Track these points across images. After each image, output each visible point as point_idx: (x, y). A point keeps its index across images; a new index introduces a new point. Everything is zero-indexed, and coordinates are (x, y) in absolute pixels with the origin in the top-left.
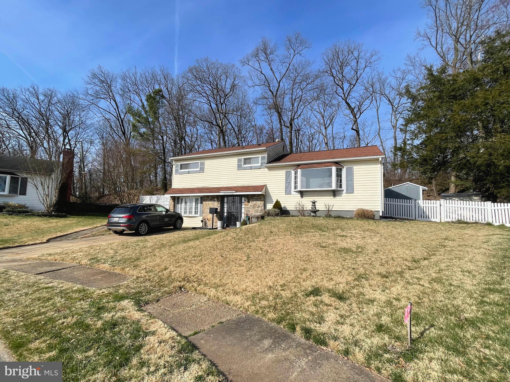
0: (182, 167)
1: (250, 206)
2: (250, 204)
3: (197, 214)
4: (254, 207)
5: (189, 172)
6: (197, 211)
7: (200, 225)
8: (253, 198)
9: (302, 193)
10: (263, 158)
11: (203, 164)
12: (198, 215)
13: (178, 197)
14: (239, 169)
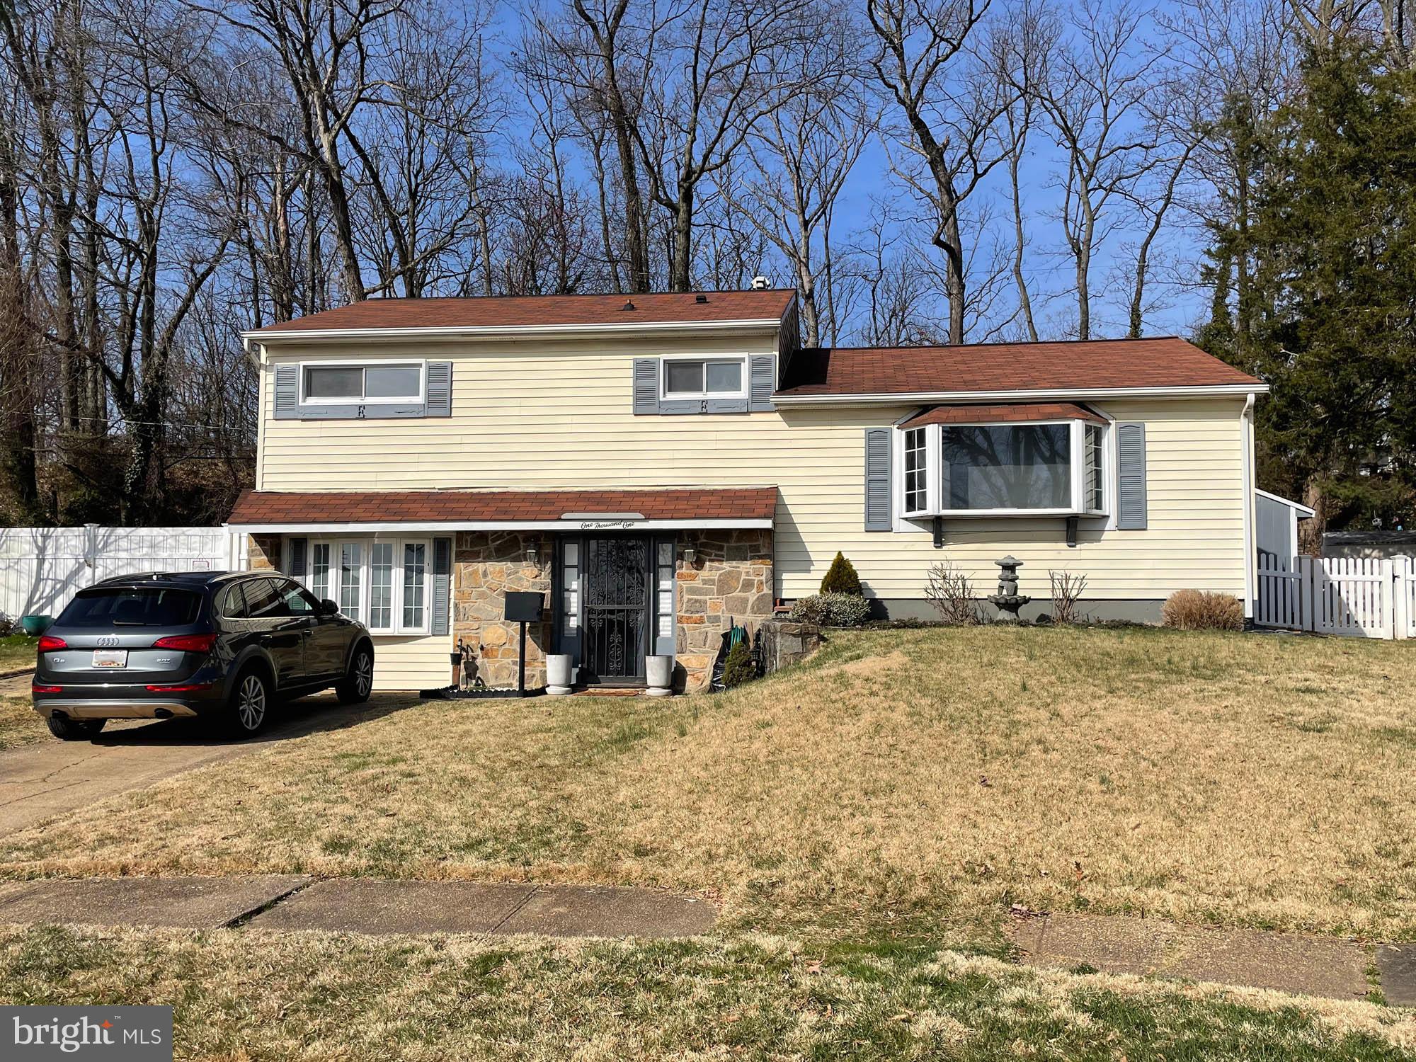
0: (315, 382)
1: (705, 582)
2: (705, 574)
3: (419, 623)
4: (724, 586)
5: (362, 414)
6: (419, 611)
7: (442, 677)
8: (721, 548)
9: (940, 529)
10: (758, 367)
11: (441, 375)
12: (425, 628)
13: (299, 542)
14: (641, 410)
